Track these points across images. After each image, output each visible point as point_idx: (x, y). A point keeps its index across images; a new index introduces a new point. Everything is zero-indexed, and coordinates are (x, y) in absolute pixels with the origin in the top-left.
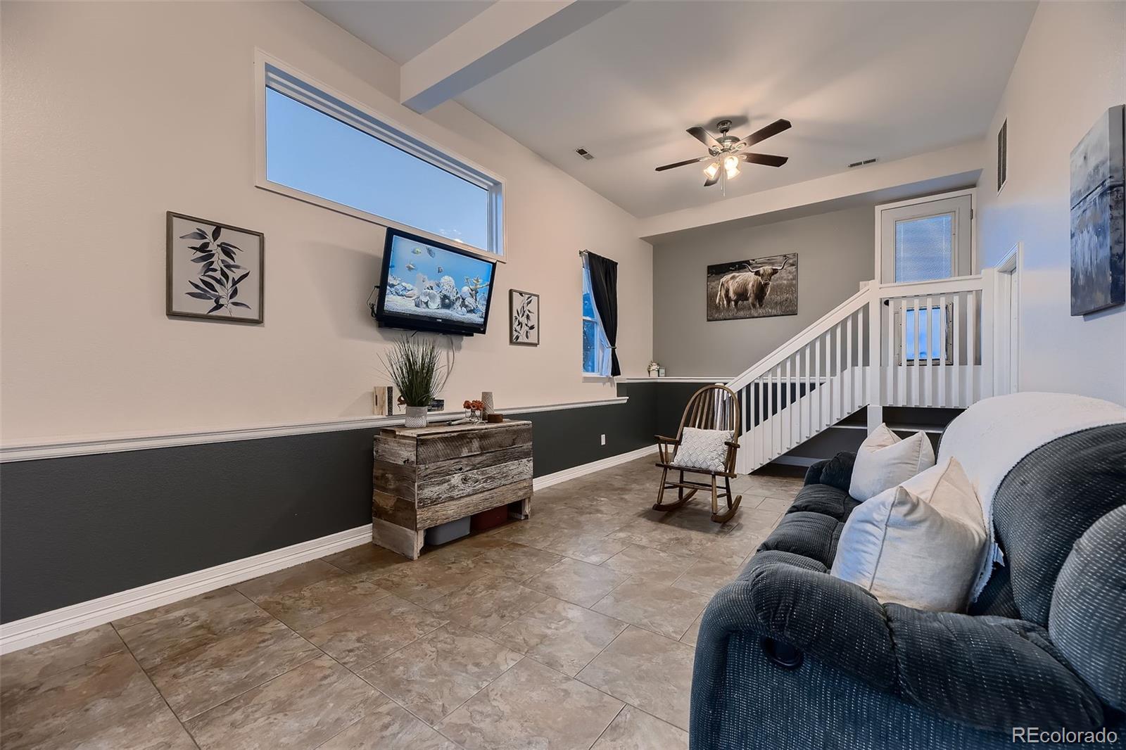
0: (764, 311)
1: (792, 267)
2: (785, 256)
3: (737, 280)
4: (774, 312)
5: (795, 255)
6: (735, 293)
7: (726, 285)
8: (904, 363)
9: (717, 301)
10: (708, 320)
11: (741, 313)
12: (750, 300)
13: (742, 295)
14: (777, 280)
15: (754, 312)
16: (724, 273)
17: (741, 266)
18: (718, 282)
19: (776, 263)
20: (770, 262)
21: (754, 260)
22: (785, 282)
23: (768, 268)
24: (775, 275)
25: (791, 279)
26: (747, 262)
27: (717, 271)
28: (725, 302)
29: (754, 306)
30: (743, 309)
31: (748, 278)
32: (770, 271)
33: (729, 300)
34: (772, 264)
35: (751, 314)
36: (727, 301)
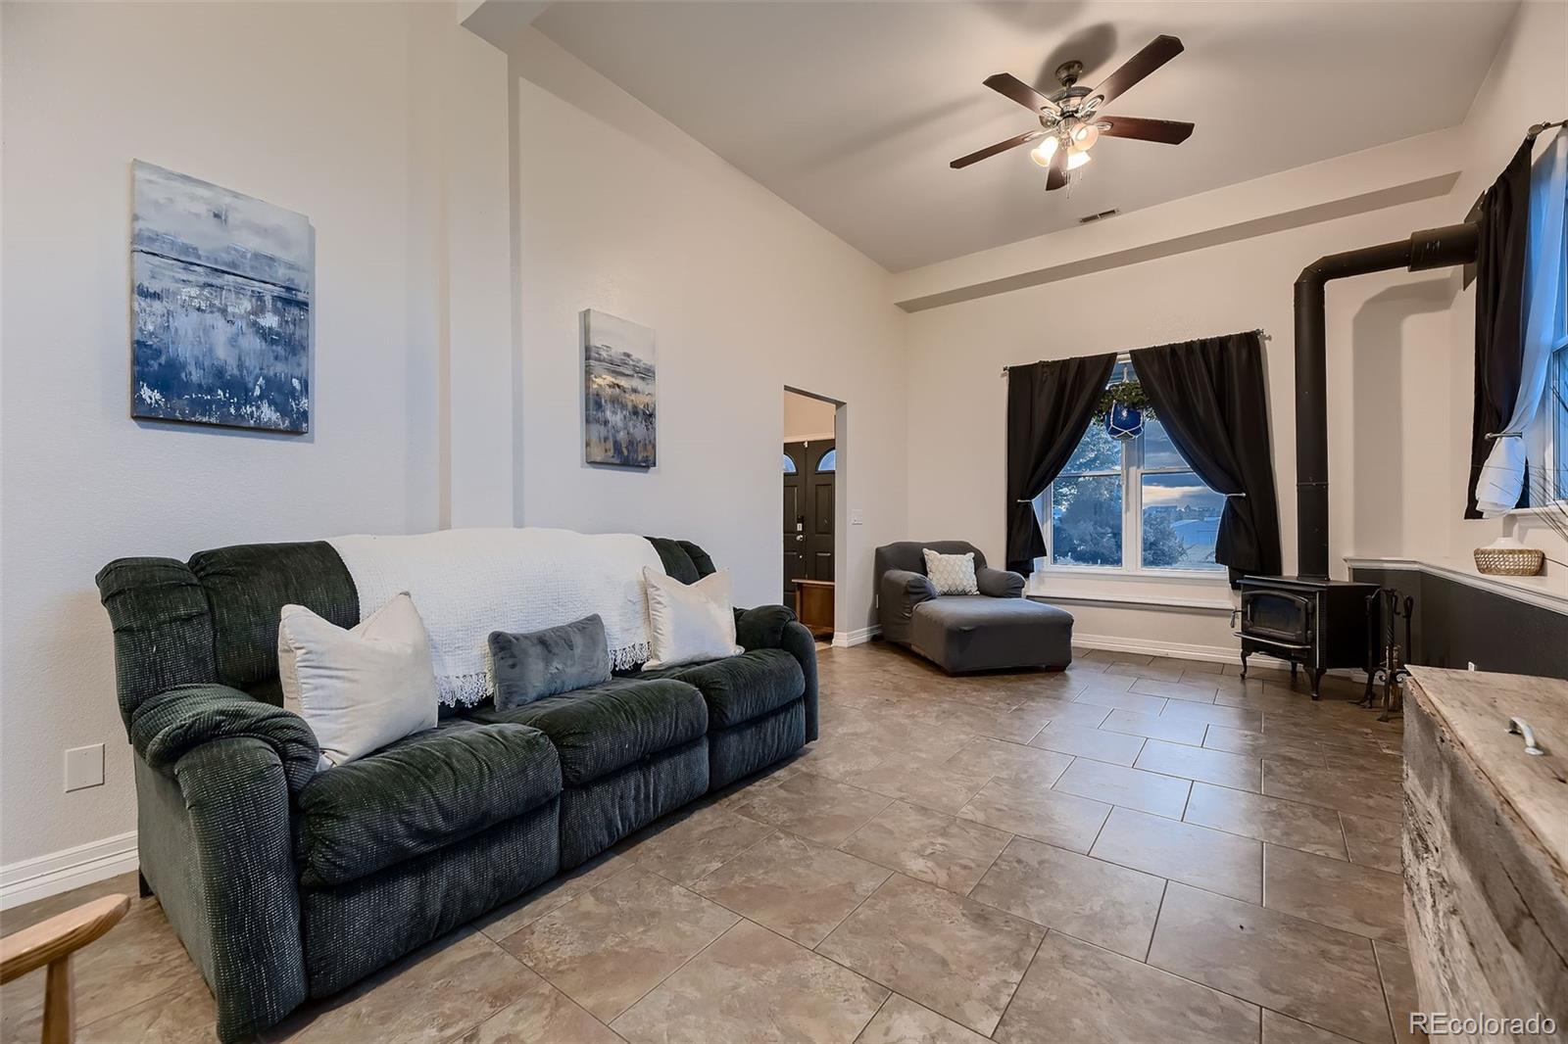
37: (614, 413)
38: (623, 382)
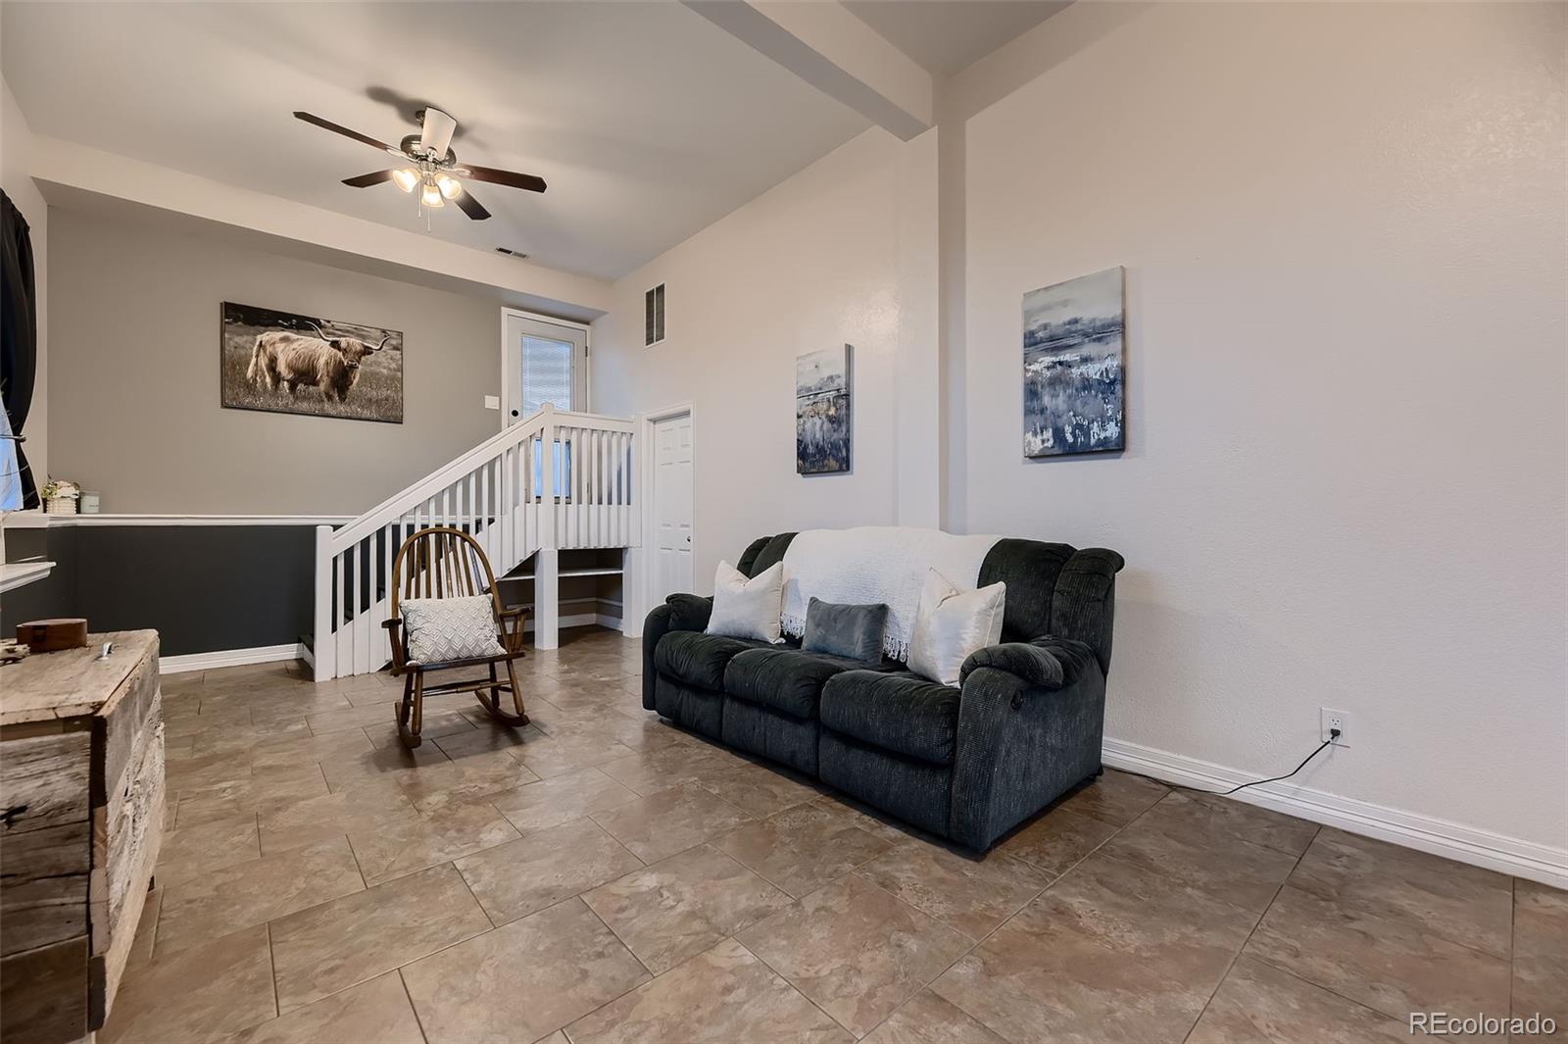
0: (348, 410)
1: (395, 352)
2: (384, 331)
3: (295, 345)
4: (366, 413)
5: (400, 334)
6: (291, 367)
7: (269, 349)
8: (533, 500)
9: (250, 374)
10: (225, 406)
11: (304, 406)
12: (322, 387)
13: (305, 374)
14: (371, 365)
15: (328, 407)
16: (267, 326)
17: (303, 324)
18: (250, 338)
19: (369, 337)
20: (357, 332)
21: (329, 322)
22: (385, 371)
23: (356, 343)
24: (368, 356)
25: (395, 370)
26: (317, 321)
27: (244, 316)
28: (268, 380)
29: (330, 398)
30: (307, 398)
31: (318, 349)
32: (359, 348)
33: (277, 378)
34: (363, 337)
35: (322, 409)
36: (272, 378)
37: (1055, 396)
38: (1067, 357)
